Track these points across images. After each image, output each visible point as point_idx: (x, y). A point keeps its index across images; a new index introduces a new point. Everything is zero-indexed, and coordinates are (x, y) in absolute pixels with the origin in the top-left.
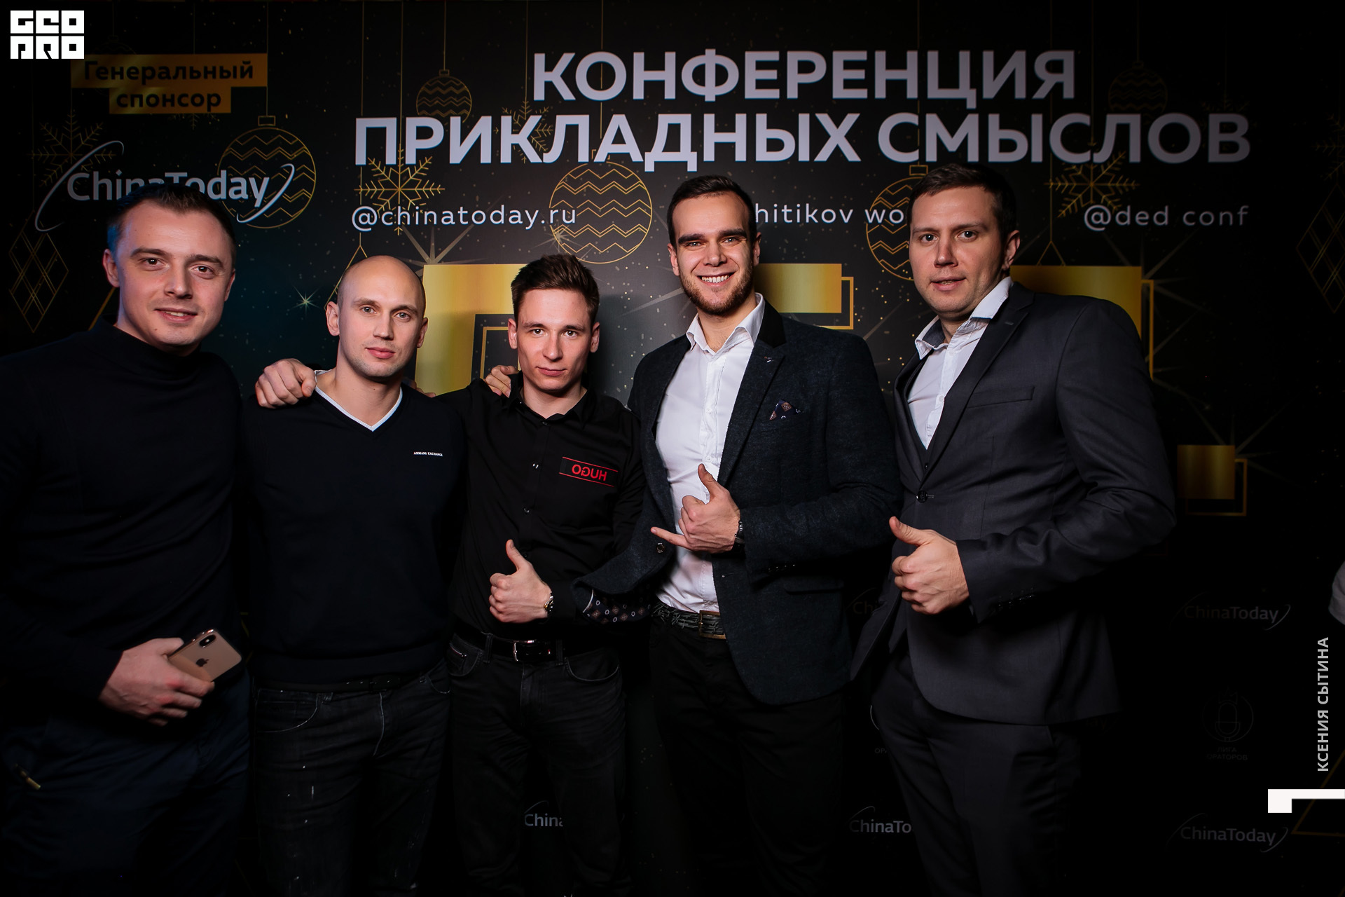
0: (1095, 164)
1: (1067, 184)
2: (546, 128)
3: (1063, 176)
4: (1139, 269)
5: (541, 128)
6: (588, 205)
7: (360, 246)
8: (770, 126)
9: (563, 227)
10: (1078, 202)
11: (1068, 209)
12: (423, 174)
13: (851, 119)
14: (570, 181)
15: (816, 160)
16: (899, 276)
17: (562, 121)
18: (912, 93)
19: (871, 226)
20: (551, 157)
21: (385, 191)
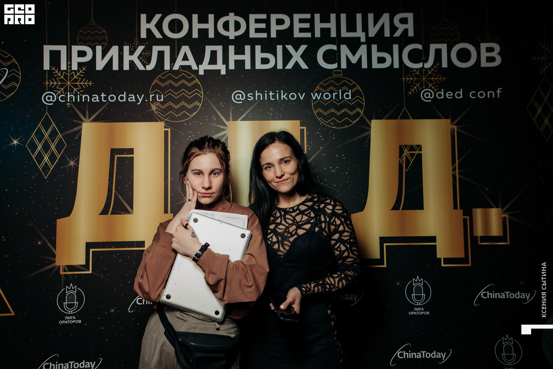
0: (425, 69)
1: (411, 79)
2: (147, 52)
3: (409, 75)
4: (449, 121)
5: (145, 52)
6: (170, 92)
7: (47, 113)
8: (262, 51)
9: (157, 103)
10: (417, 87)
11: (413, 91)
12: (82, 75)
13: (303, 48)
14: (160, 80)
15: (286, 68)
16: (329, 126)
17: (156, 49)
18: (333, 34)
19: (314, 101)
20: (150, 67)
21: (61, 84)
